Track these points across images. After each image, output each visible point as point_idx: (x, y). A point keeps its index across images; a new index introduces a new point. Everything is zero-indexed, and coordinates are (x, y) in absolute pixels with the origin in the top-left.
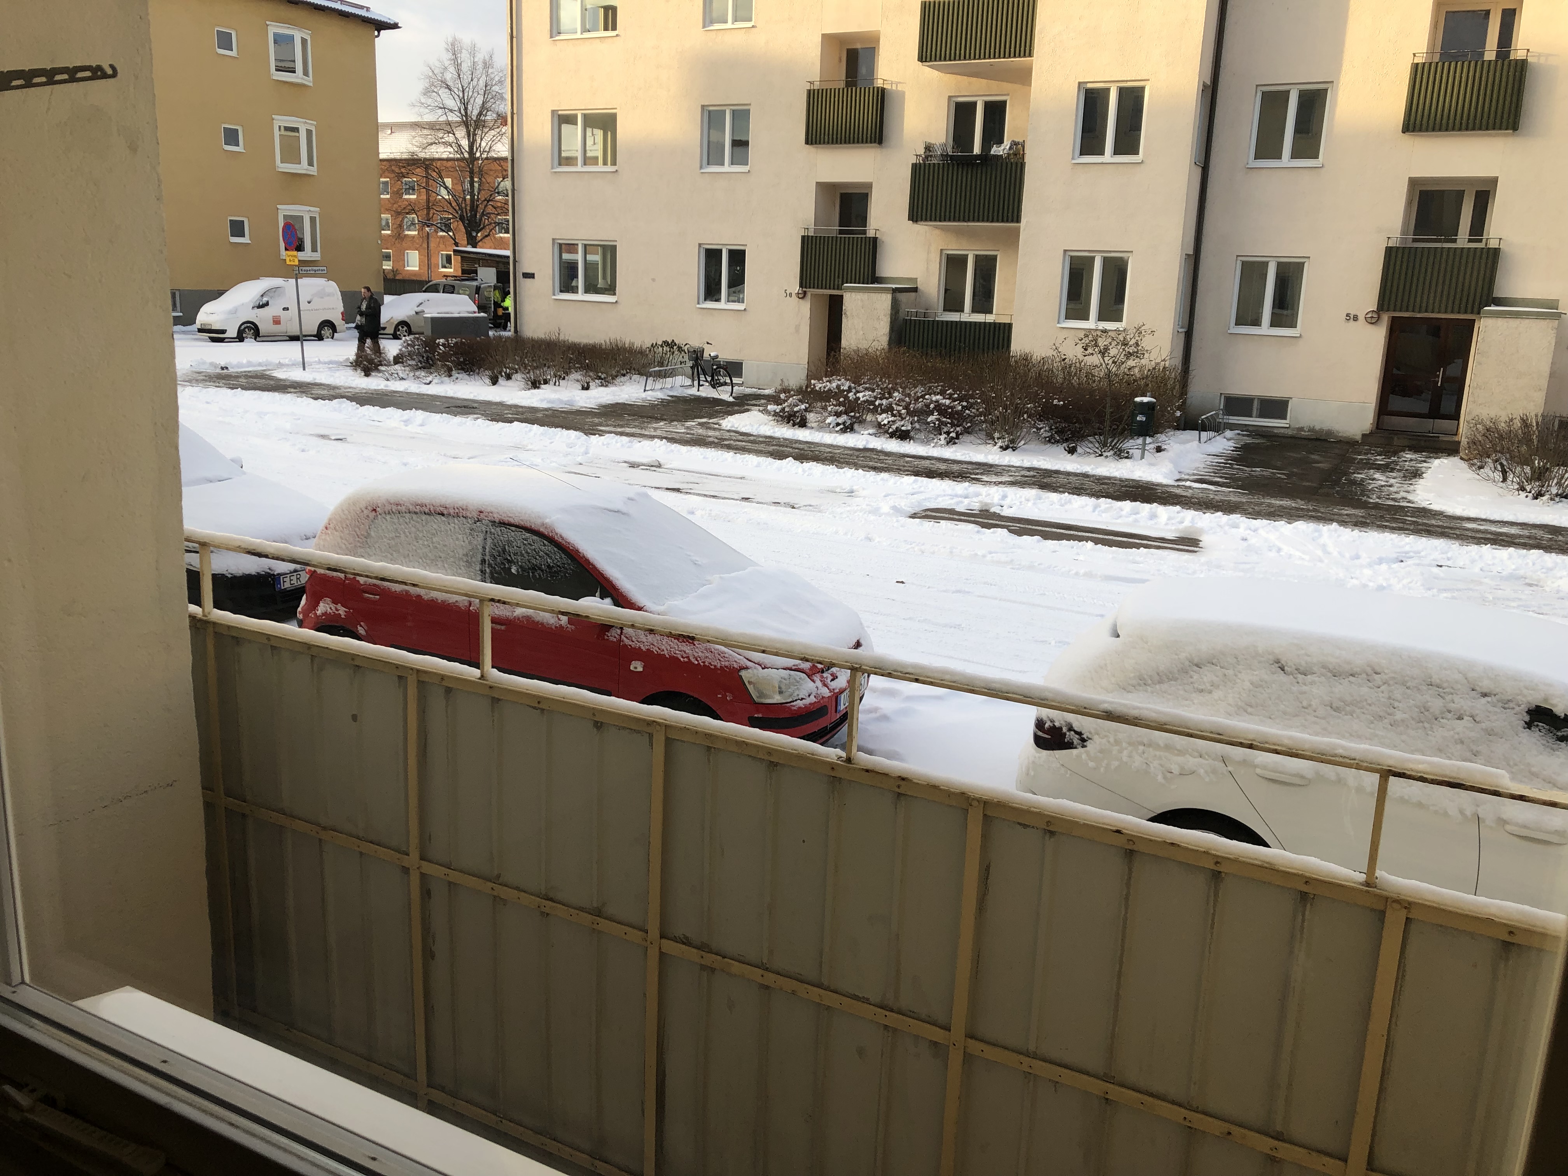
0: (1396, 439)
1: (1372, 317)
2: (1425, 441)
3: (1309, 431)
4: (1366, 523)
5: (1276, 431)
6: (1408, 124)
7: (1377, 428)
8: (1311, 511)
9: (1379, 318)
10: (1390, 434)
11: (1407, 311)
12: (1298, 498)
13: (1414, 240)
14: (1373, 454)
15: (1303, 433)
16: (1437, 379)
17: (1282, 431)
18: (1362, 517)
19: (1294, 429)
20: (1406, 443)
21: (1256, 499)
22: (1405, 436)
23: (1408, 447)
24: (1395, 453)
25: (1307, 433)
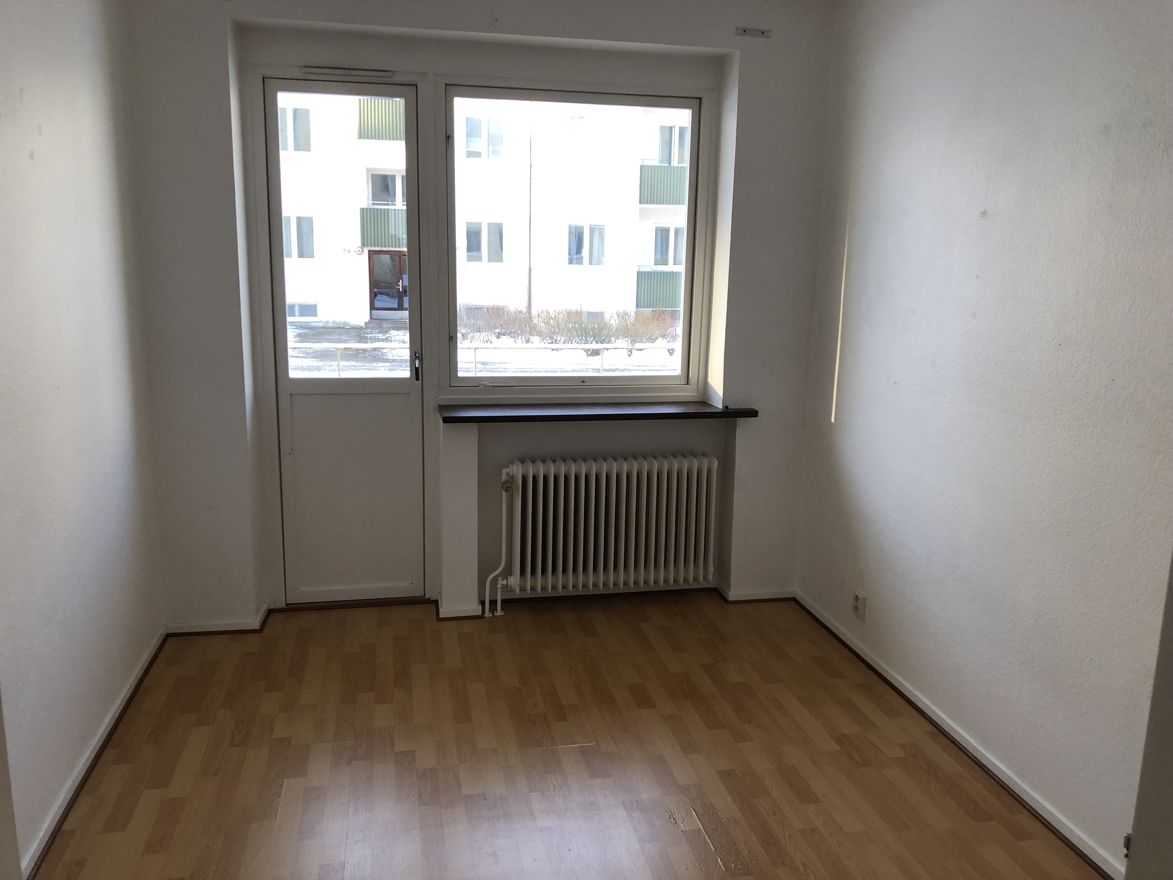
0: (384, 323)
1: (359, 251)
2: (400, 324)
3: (333, 323)
4: (395, 369)
5: (312, 324)
6: (361, 135)
7: (371, 318)
8: (361, 366)
9: (363, 251)
10: (380, 321)
11: (378, 246)
12: (350, 360)
13: (373, 204)
14: (375, 333)
15: (329, 324)
16: (399, 287)
17: (316, 324)
18: (391, 366)
19: (323, 323)
20: (390, 326)
21: (326, 363)
22: (389, 322)
23: (392, 328)
24: (387, 332)
25: (331, 325)
